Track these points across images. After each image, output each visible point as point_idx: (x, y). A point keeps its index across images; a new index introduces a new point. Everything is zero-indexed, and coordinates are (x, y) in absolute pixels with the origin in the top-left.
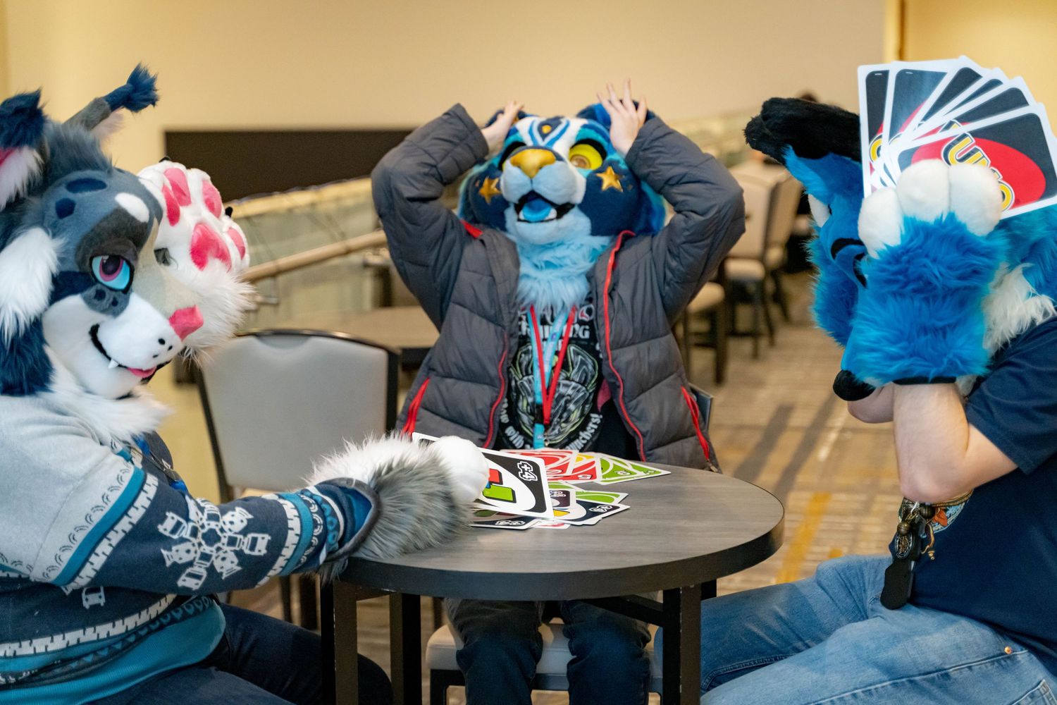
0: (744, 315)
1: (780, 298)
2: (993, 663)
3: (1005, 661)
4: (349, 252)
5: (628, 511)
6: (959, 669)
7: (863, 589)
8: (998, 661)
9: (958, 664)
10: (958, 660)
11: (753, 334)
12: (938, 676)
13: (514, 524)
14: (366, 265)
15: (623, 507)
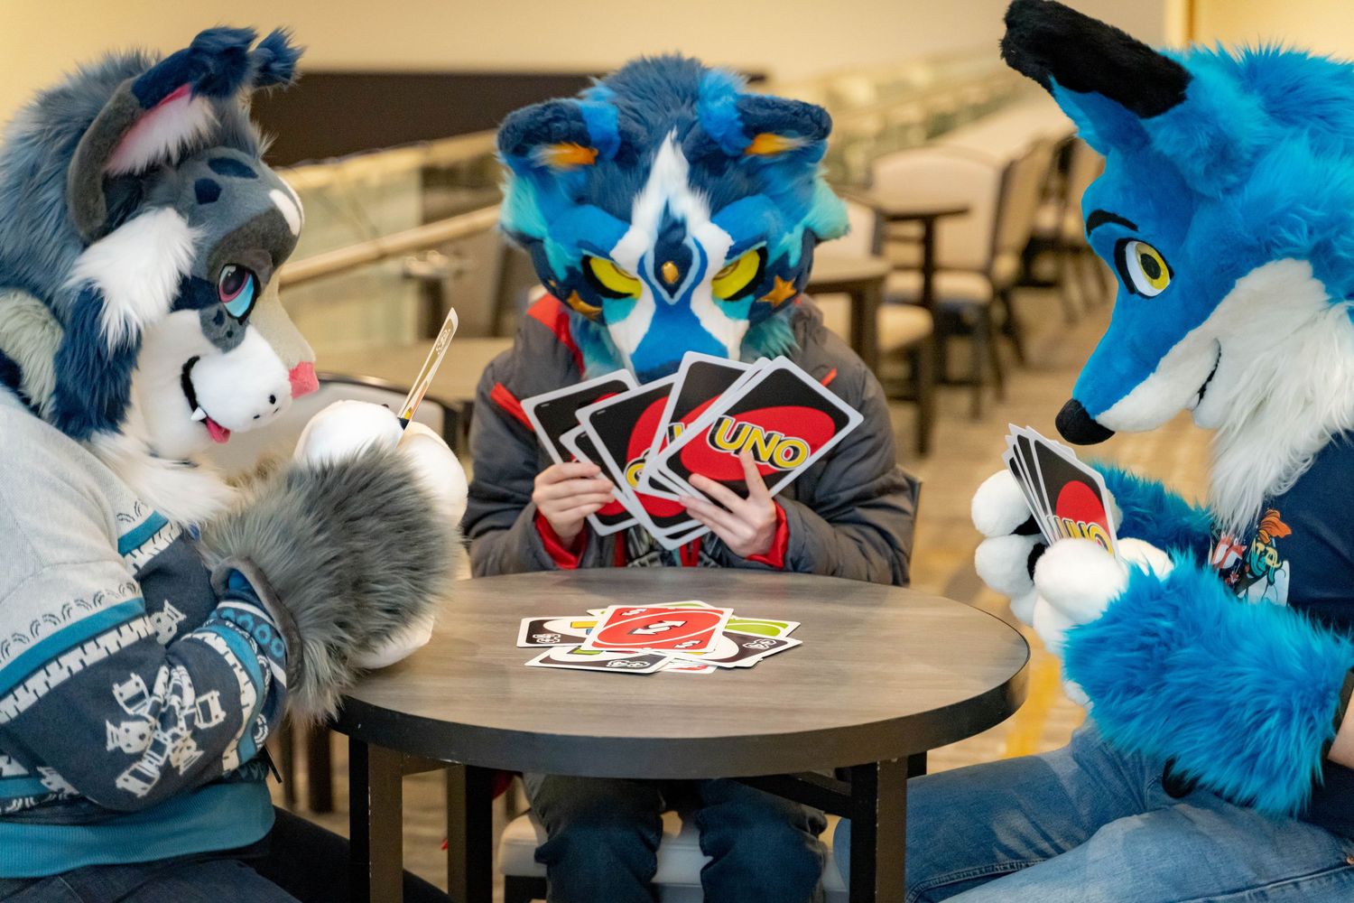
0: (960, 355)
1: (1012, 330)
2: (1329, 877)
3: (1347, 875)
4: (382, 257)
5: (798, 650)
6: (1280, 886)
7: (1138, 766)
8: (1336, 875)
9: (1279, 878)
10: (1279, 872)
11: (971, 383)
12: (1249, 895)
13: (635, 665)
14: (407, 277)
15: (792, 642)
